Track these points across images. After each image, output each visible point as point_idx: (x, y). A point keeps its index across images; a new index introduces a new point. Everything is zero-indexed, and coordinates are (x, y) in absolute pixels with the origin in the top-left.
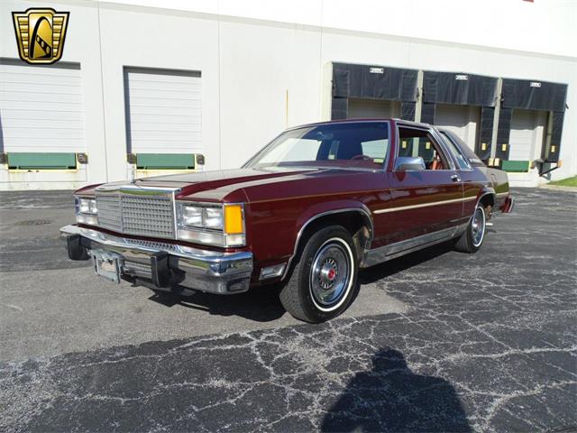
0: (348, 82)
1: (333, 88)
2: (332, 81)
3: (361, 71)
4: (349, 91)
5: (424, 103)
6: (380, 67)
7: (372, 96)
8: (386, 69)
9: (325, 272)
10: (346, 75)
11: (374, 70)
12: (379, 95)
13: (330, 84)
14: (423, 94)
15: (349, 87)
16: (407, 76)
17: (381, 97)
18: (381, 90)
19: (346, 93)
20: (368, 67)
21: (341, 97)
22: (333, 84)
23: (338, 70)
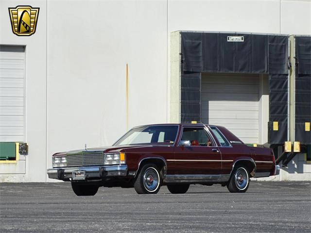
0: (201, 54)
1: (182, 61)
2: (181, 54)
3: (218, 40)
4: (202, 65)
5: (298, 75)
6: (239, 35)
7: (231, 69)
8: (247, 37)
9: (148, 179)
10: (199, 44)
11: (232, 39)
12: (240, 67)
13: (178, 58)
14: (296, 65)
15: (201, 59)
16: (274, 44)
17: (242, 69)
18: (241, 62)
19: (199, 67)
20: (225, 36)
21: (193, 72)
22: (182, 58)
23: (187, 41)
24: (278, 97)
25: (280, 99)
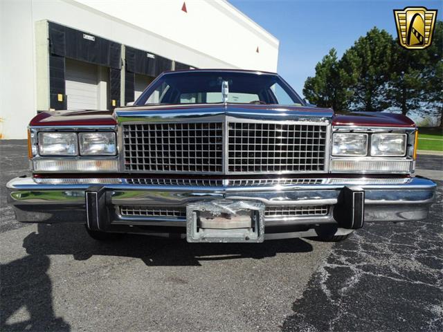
0: (65, 42)
1: (50, 45)
2: (49, 39)
3: (76, 35)
4: (65, 51)
5: (127, 71)
6: (91, 35)
7: (86, 59)
8: (97, 38)
10: (63, 35)
11: (86, 37)
12: (92, 59)
13: (47, 42)
14: (126, 64)
15: (65, 47)
16: (113, 47)
17: (93, 61)
18: (93, 55)
19: (63, 53)
20: (82, 33)
21: (58, 56)
22: (50, 42)
23: (53, 29)
24: (115, 84)
25: (116, 86)
